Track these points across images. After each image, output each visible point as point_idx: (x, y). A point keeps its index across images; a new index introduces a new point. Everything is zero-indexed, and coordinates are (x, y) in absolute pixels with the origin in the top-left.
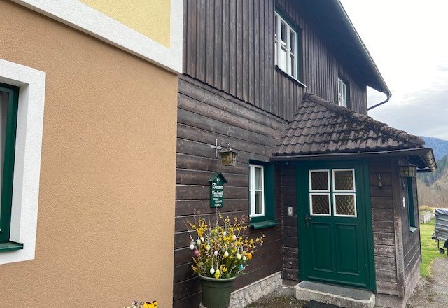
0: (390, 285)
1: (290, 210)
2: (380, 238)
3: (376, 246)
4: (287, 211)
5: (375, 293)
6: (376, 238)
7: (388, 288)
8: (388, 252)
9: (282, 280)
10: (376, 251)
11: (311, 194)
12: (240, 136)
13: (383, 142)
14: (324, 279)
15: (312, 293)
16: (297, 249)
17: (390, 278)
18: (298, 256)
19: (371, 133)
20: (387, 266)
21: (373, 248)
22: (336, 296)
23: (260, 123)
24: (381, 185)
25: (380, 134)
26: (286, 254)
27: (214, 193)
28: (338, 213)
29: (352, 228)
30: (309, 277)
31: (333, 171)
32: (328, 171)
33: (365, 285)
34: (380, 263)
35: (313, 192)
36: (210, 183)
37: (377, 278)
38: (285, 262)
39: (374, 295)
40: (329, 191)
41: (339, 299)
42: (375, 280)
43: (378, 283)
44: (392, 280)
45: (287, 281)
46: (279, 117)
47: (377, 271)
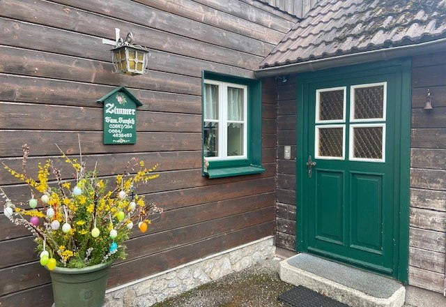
0: (433, 276)
1: (288, 151)
2: (422, 198)
3: (414, 210)
4: (282, 153)
5: (406, 284)
6: (414, 199)
7: (429, 280)
8: (434, 222)
9: (275, 248)
10: (413, 218)
11: (317, 128)
12: (184, 31)
13: (437, 26)
14: (330, 254)
15: (301, 275)
16: (294, 207)
17: (432, 264)
18: (296, 218)
19: (420, 15)
20: (429, 245)
21: (408, 213)
22: (336, 285)
23: (233, 14)
24: (429, 106)
25: (435, 14)
26: (281, 214)
27: (107, 119)
28: (356, 155)
29: (376, 180)
30: (309, 248)
31: (353, 88)
32: (345, 88)
33: (389, 270)
34: (418, 238)
35: (320, 123)
36: (102, 105)
37: (411, 262)
38: (279, 224)
39: (403, 289)
40: (344, 120)
41: (340, 291)
42: (407, 265)
43: (411, 269)
44: (436, 268)
45: (282, 250)
46: (277, 9)
47: (412, 250)
